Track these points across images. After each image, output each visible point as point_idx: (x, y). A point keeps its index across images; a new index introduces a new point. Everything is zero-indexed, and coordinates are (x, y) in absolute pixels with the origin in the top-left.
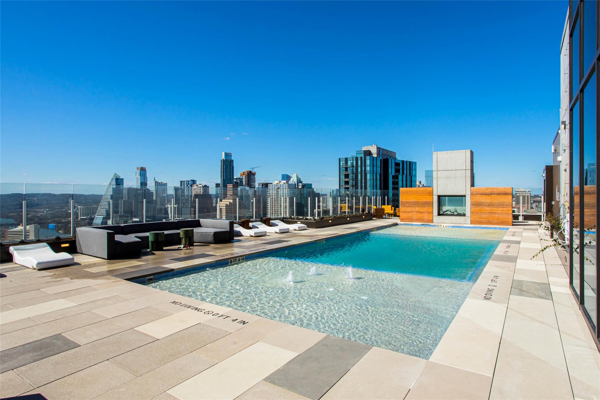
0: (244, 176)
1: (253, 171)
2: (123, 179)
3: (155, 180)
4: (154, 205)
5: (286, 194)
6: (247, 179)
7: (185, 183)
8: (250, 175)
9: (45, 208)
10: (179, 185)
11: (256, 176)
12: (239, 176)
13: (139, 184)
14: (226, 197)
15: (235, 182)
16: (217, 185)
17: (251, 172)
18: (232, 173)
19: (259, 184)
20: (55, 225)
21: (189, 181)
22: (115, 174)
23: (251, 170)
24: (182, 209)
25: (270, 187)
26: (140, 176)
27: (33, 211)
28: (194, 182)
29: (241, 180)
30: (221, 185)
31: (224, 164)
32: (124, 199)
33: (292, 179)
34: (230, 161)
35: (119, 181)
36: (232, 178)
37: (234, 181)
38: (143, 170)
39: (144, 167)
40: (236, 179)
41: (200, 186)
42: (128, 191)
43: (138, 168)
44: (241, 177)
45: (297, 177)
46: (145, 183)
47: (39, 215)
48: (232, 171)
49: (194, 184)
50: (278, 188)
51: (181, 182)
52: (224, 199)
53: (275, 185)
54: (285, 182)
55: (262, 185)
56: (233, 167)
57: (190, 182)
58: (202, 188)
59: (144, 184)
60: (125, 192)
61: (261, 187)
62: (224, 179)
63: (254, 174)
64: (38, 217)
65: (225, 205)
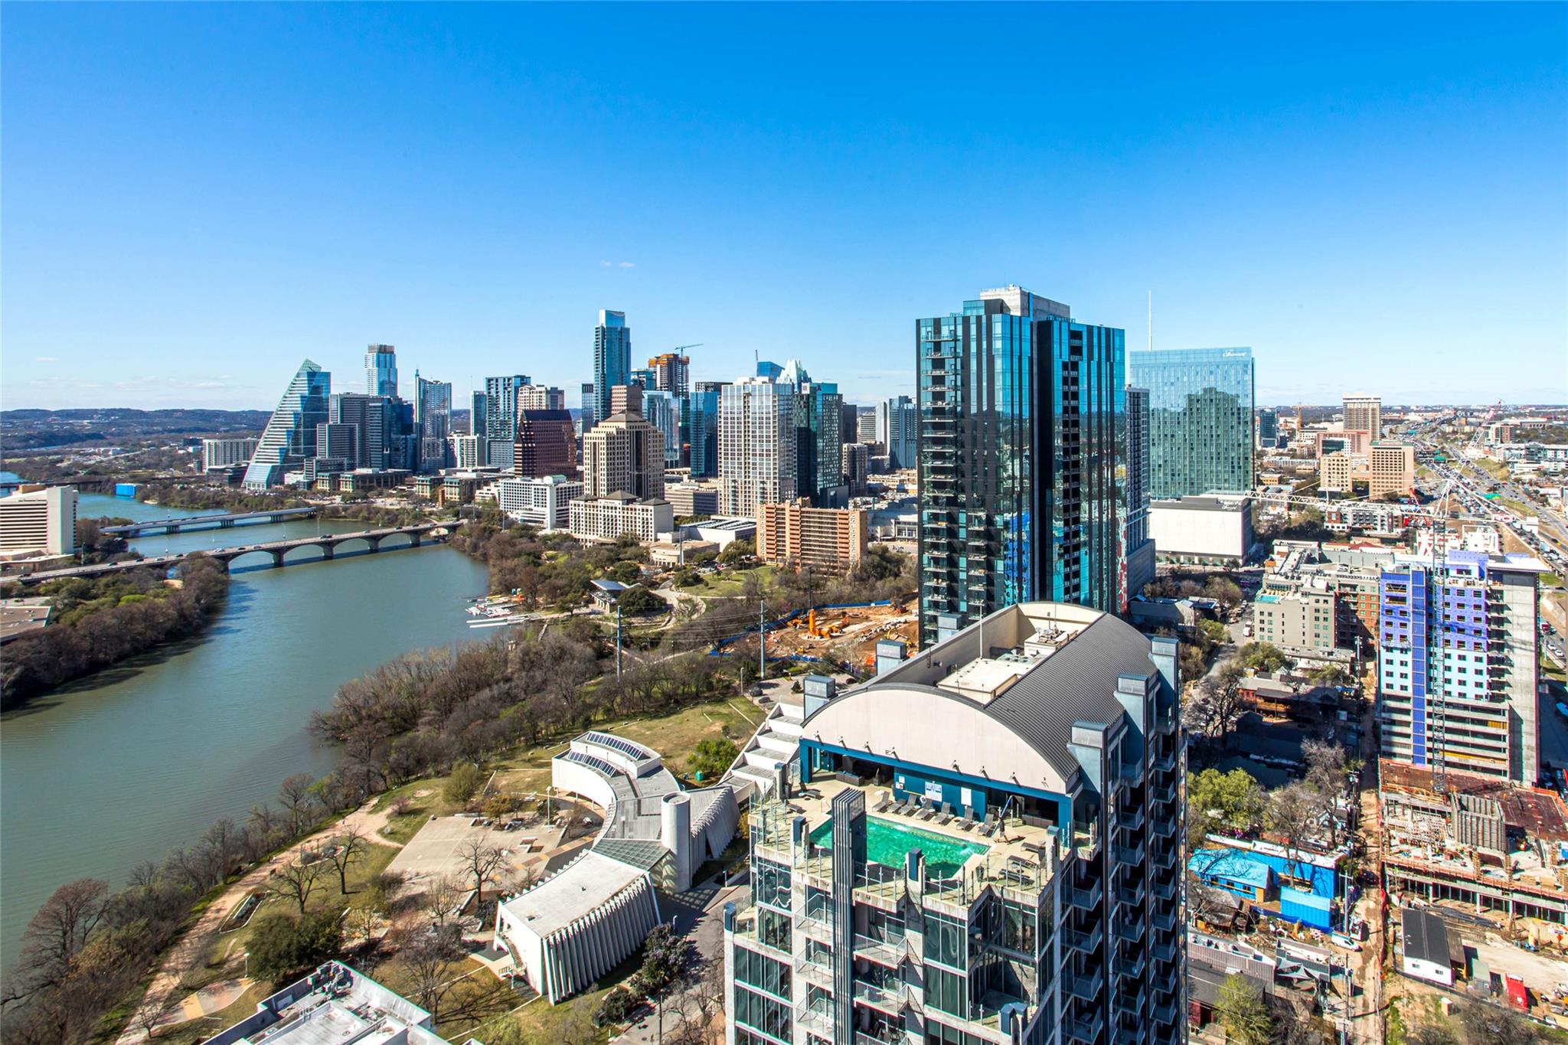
0: (658, 366)
1: (683, 356)
2: (328, 375)
3: (417, 375)
4: (414, 436)
5: (768, 407)
6: (665, 374)
7: (501, 382)
8: (675, 366)
9: (111, 445)
10: (482, 388)
11: (690, 367)
12: (645, 366)
13: (376, 387)
14: (610, 415)
15: (635, 381)
16: (587, 388)
17: (676, 356)
18: (624, 360)
19: (698, 385)
20: (134, 485)
21: (509, 379)
22: (307, 361)
23: (678, 352)
24: (492, 444)
25: (726, 391)
26: (379, 365)
27: (78, 453)
28: (524, 380)
29: (650, 376)
30: (598, 389)
31: (603, 338)
32: (331, 423)
33: (783, 374)
34: (621, 332)
35: (317, 380)
36: (624, 370)
37: (632, 377)
38: (385, 355)
39: (388, 344)
40: (638, 373)
41: (539, 389)
42: (342, 400)
43: (371, 349)
44: (652, 369)
45: (798, 369)
46: (390, 382)
47: (92, 462)
48: (624, 354)
49: (523, 384)
50: (749, 394)
51: (489, 380)
52: (603, 420)
53: (739, 387)
54: (766, 379)
55: (707, 388)
56: (628, 345)
57: (513, 381)
58: (544, 395)
59: (388, 385)
60: (334, 406)
61: (702, 391)
62: (603, 373)
63: (685, 362)
64: (87, 467)
65: (604, 435)
